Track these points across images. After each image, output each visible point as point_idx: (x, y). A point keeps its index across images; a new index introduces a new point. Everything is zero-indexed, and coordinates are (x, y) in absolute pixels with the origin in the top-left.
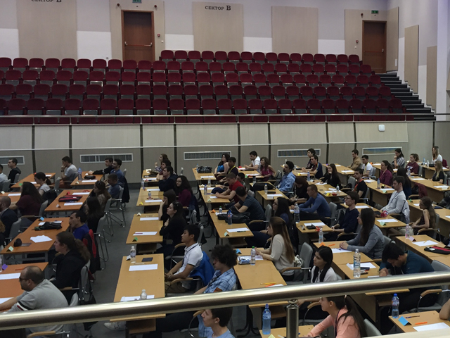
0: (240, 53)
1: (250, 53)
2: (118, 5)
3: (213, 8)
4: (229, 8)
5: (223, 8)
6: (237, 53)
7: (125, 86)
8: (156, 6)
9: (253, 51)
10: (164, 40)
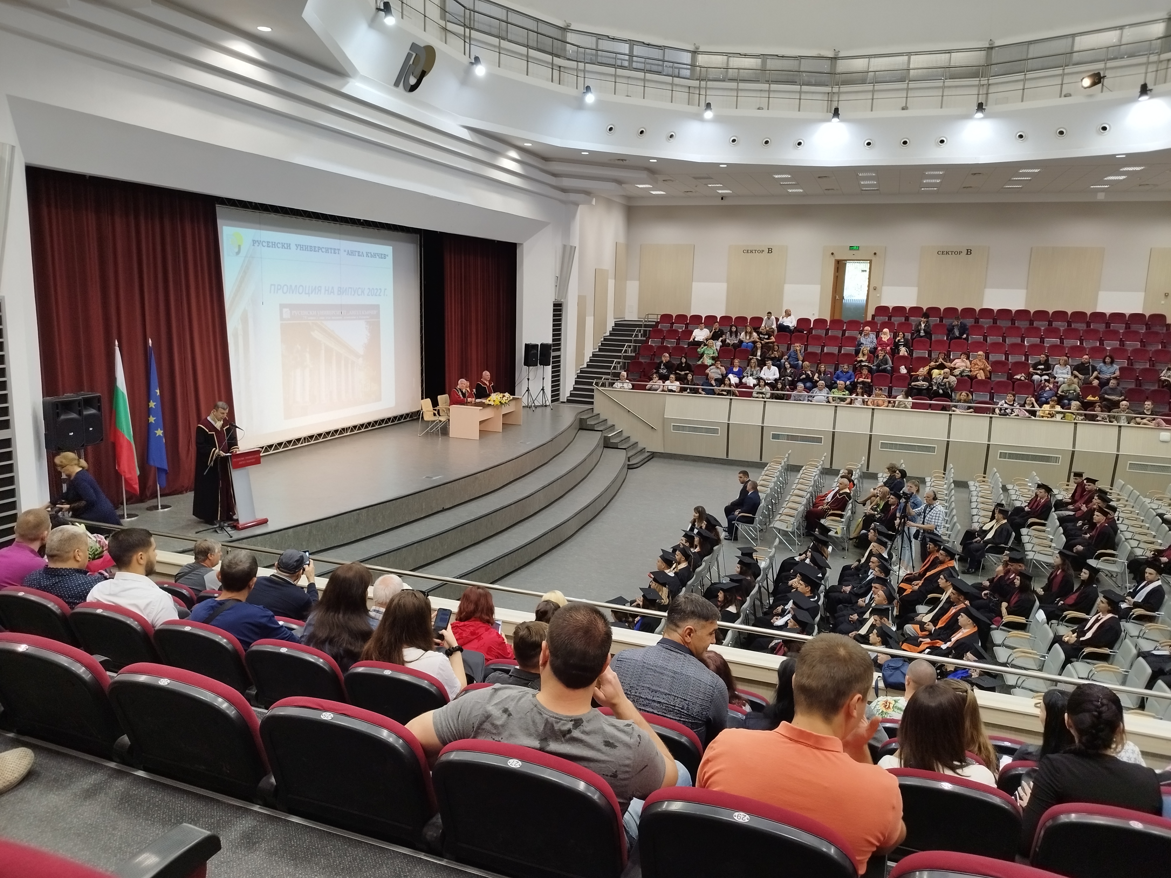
0: (977, 311)
1: (991, 311)
2: (832, 254)
3: (947, 253)
4: (969, 252)
5: (960, 252)
6: (973, 310)
7: (827, 354)
8: (875, 254)
9: (996, 307)
10: (881, 295)
